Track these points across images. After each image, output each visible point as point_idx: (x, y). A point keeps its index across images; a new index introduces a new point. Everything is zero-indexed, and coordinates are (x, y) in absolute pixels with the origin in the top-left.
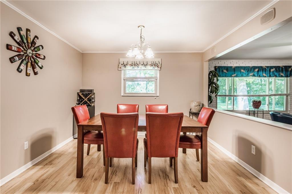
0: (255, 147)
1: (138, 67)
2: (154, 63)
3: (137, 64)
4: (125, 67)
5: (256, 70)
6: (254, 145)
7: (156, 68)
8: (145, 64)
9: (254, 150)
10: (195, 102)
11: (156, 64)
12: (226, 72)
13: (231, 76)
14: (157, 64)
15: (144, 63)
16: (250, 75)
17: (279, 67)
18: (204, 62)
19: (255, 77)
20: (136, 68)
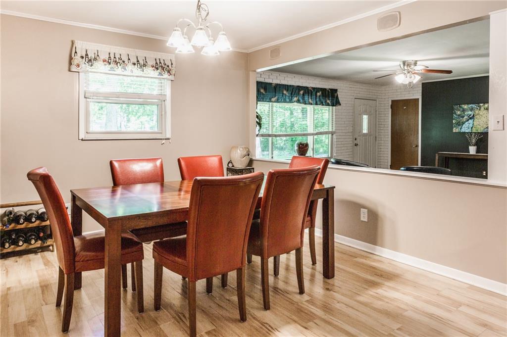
0: (367, 210)
1: (125, 69)
2: (160, 63)
3: (121, 62)
4: (92, 65)
5: (302, 92)
6: (364, 207)
7: (166, 75)
8: (141, 62)
9: (366, 215)
10: (241, 149)
11: (166, 67)
12: (264, 93)
13: (270, 101)
14: (168, 66)
15: (138, 61)
16: (294, 100)
17: (325, 89)
18: (250, 72)
19: (301, 103)
20: (119, 70)
